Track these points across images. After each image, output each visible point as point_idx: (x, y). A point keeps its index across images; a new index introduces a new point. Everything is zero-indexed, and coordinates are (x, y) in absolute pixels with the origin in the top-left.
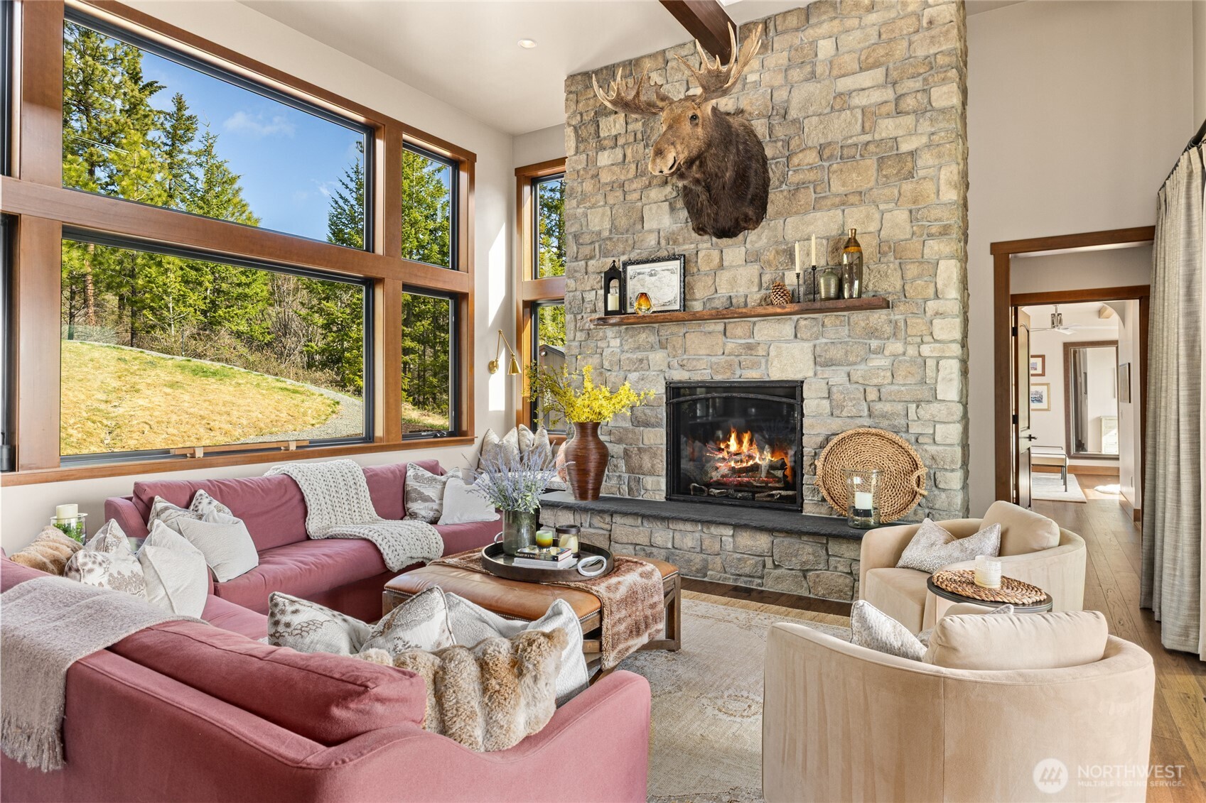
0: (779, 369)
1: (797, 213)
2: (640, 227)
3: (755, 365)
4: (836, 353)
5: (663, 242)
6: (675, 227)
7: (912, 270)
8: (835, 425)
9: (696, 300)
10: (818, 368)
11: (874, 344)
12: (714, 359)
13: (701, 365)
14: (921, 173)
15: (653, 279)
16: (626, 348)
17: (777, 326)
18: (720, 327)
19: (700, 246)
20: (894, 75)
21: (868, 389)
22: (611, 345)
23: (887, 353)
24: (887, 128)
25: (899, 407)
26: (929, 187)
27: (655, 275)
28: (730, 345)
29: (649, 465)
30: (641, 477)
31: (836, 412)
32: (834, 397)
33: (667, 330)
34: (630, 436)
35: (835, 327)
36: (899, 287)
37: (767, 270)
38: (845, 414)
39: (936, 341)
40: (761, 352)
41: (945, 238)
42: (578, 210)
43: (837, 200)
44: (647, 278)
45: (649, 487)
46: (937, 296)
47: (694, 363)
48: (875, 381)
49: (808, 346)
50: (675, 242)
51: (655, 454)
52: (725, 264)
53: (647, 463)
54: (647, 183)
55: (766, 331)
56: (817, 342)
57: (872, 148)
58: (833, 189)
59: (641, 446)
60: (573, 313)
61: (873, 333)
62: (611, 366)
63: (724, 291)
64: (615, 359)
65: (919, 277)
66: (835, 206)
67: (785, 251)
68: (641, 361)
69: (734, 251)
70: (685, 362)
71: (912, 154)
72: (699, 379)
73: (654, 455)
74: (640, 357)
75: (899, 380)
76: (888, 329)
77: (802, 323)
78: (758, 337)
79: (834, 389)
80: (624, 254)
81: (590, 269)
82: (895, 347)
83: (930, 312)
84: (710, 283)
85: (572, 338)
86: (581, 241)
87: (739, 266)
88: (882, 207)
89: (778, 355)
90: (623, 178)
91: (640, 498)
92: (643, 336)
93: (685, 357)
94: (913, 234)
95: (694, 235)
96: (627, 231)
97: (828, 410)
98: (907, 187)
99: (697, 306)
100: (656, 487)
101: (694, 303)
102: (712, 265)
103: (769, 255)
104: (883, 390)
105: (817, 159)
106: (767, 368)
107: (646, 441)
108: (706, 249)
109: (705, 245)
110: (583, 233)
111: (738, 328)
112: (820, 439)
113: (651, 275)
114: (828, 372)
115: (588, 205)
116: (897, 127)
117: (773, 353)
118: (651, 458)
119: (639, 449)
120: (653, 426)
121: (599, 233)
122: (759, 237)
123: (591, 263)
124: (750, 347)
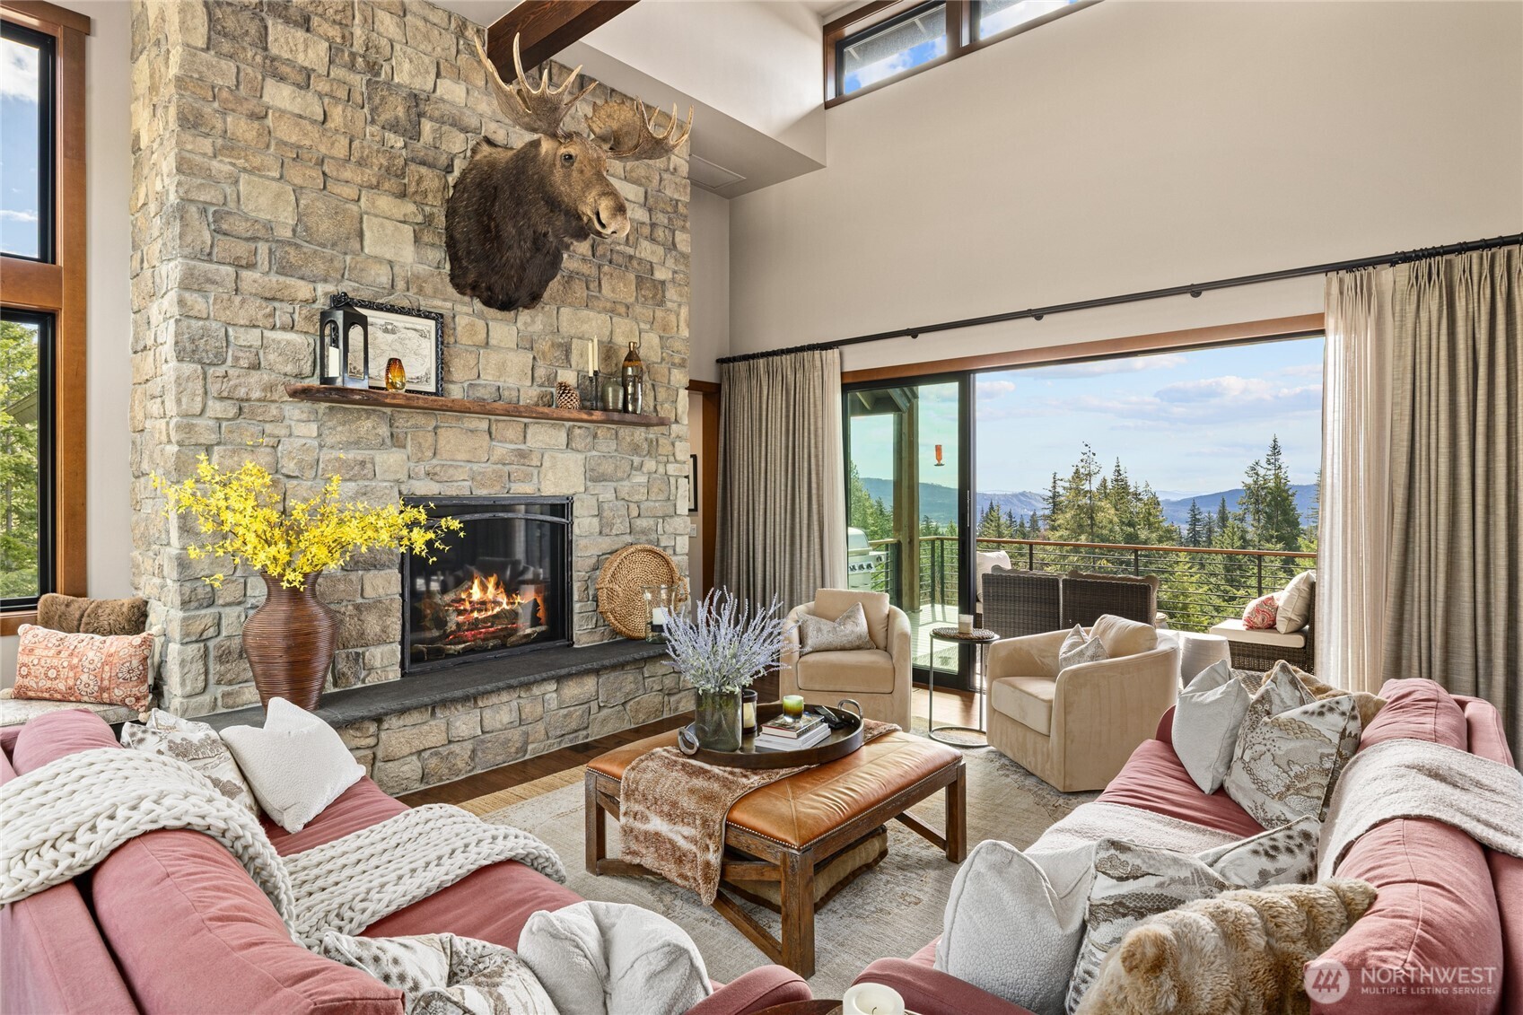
0: (553, 485)
1: (570, 305)
2: (358, 246)
3: (527, 478)
4: (607, 467)
5: (400, 285)
6: (422, 269)
7: (662, 394)
8: (606, 544)
9: (452, 382)
10: (589, 483)
11: (637, 460)
12: (475, 467)
13: (461, 474)
14: (669, 305)
15: (390, 337)
16: (330, 440)
17: (552, 432)
18: (484, 425)
19: (458, 308)
20: (651, 201)
21: (632, 505)
22: (296, 432)
23: (645, 469)
24: (647, 250)
25: (652, 522)
26: (673, 318)
27: (393, 332)
28: (501, 450)
29: (378, 629)
30: (360, 650)
31: (606, 531)
32: (605, 514)
33: (405, 421)
34: (342, 587)
35: (607, 442)
36: (652, 407)
37: (540, 363)
38: (614, 532)
39: (676, 461)
40: (536, 462)
41: (683, 370)
42: (215, 164)
43: (609, 305)
44: (380, 334)
45: (377, 664)
46: (676, 421)
47: (451, 471)
48: (636, 498)
49: (580, 457)
50: (421, 291)
51: (387, 609)
52: (492, 342)
53: (372, 624)
54: (374, 181)
55: (543, 436)
56: (589, 454)
57: (635, 263)
58: (604, 291)
59: (360, 600)
60: (200, 362)
61: (636, 449)
62: (302, 469)
63: (489, 377)
64: (309, 458)
65: (666, 400)
66: (605, 310)
67: (560, 345)
68: (363, 463)
69: (505, 329)
70: (438, 469)
71: (663, 283)
72: (454, 494)
73: (388, 612)
74: (360, 458)
75: (653, 497)
76: (645, 446)
77: (577, 431)
78: (531, 443)
79: (606, 506)
80: (325, 281)
81: (244, 286)
82: (650, 465)
83: (673, 435)
84: (473, 363)
85: (198, 411)
86: (225, 227)
87: (510, 349)
88: (642, 326)
89: (553, 467)
90: (323, 150)
91: (359, 685)
92: (368, 424)
93: (435, 462)
94: (663, 359)
95: (451, 290)
96: (334, 245)
97: (598, 530)
98: (659, 313)
99: (456, 392)
100: (385, 662)
101: (451, 386)
102: (475, 338)
103: (544, 345)
104: (642, 506)
105: (590, 253)
106: (539, 482)
107: (369, 592)
108: (468, 314)
109: (466, 309)
110: (229, 213)
111: (511, 430)
112: (594, 560)
113: (386, 331)
114: (597, 488)
115: (241, 162)
116: (653, 253)
117: (547, 464)
118: (380, 617)
119: (358, 607)
120: (383, 566)
121: (269, 227)
122: (533, 322)
123: (245, 274)
124: (522, 455)
